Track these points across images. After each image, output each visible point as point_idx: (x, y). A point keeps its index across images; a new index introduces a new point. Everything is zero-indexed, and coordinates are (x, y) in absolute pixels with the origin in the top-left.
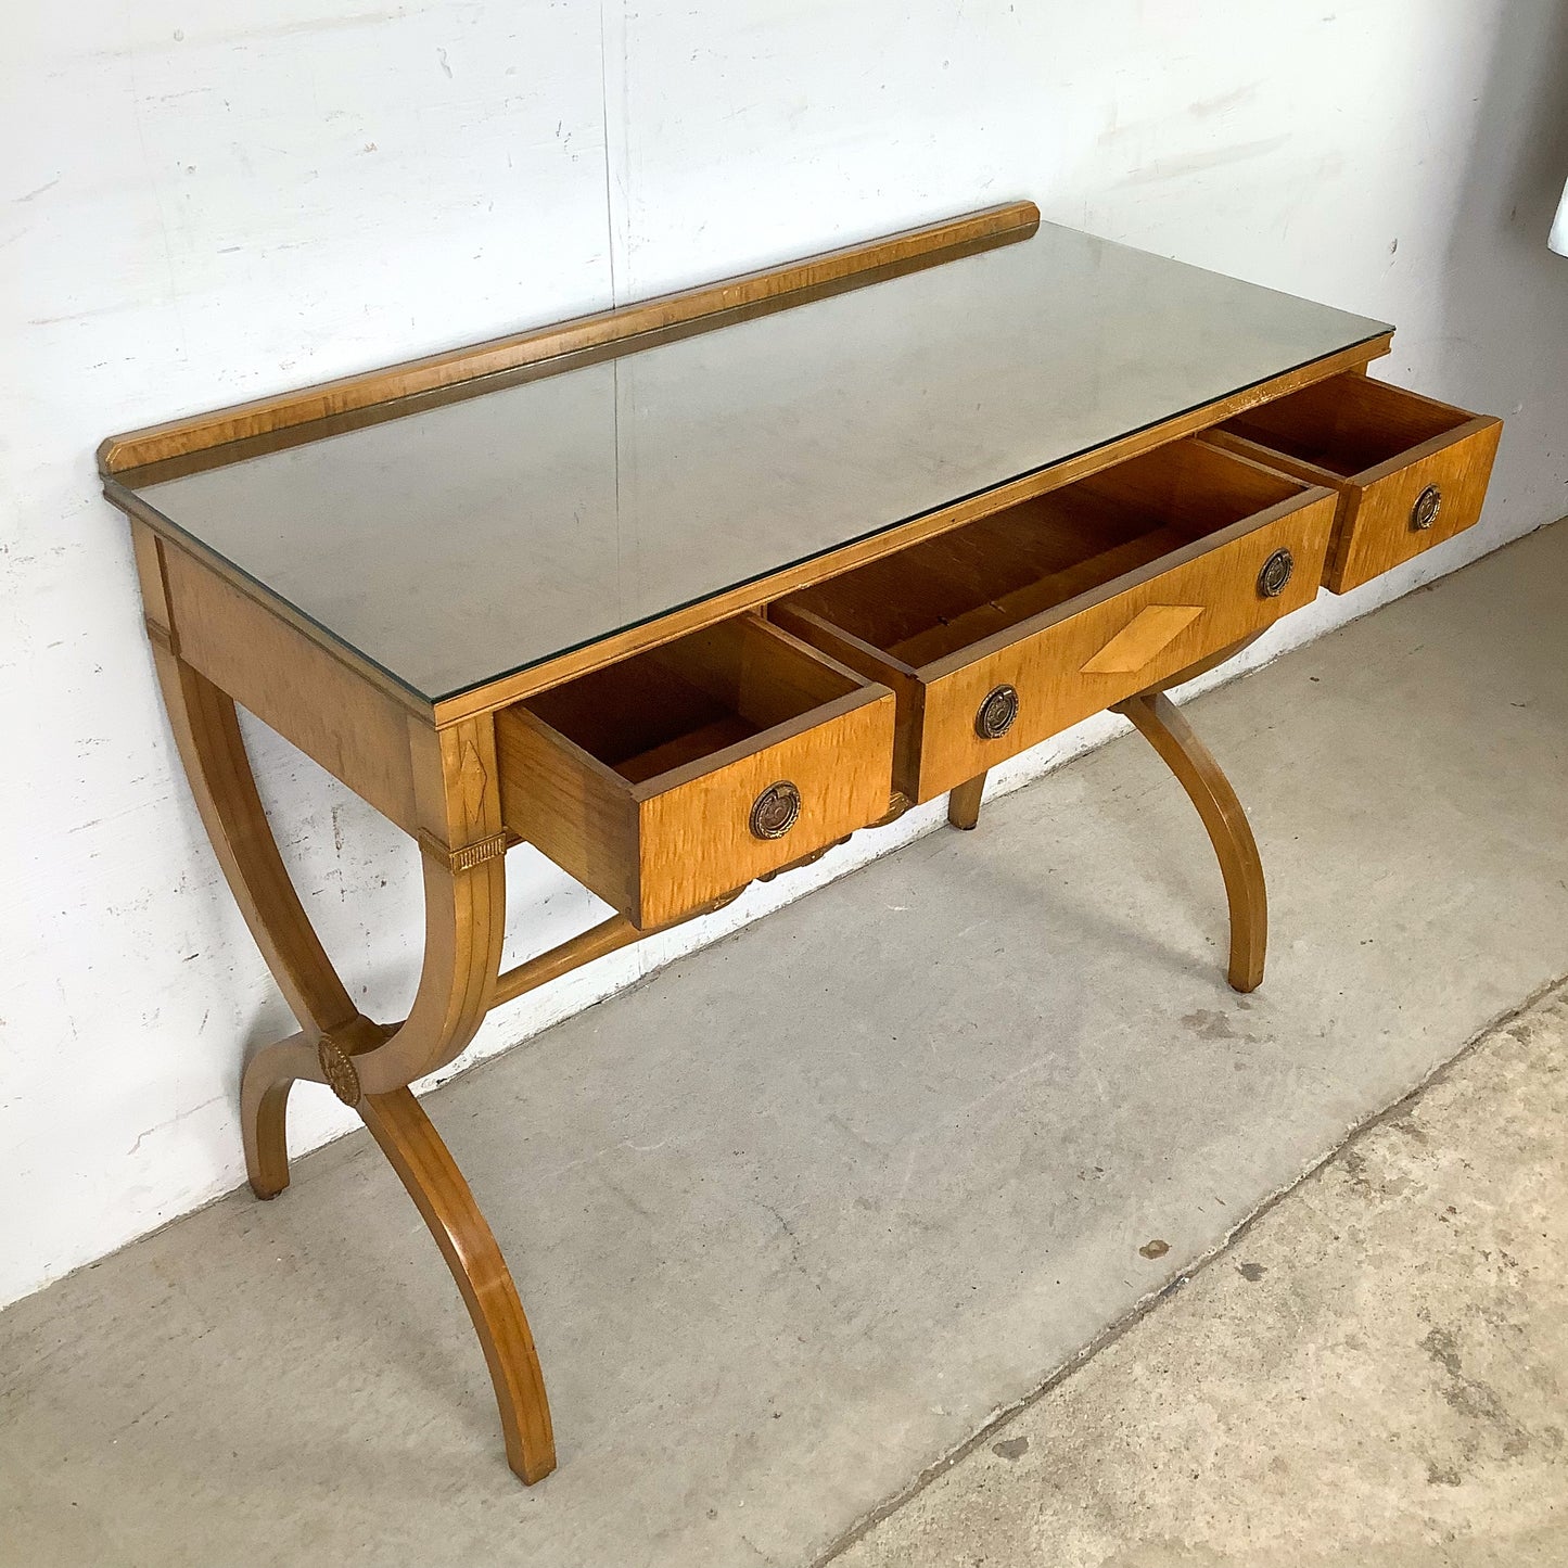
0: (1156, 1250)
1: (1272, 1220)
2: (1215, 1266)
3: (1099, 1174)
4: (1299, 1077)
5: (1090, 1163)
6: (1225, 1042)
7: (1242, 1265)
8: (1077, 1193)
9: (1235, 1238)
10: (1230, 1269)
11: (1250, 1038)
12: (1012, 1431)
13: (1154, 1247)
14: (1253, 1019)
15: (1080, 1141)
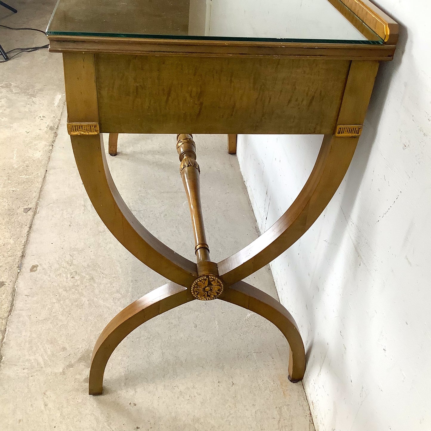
0: (33, 268)
1: (7, 305)
2: (14, 279)
3: (72, 276)
4: (38, 364)
5: (77, 277)
6: (79, 355)
7: (5, 284)
8: (72, 267)
9: (14, 290)
10: (8, 281)
11: (71, 366)
12: (30, 213)
13: (35, 269)
14: (78, 377)
15: (88, 281)
